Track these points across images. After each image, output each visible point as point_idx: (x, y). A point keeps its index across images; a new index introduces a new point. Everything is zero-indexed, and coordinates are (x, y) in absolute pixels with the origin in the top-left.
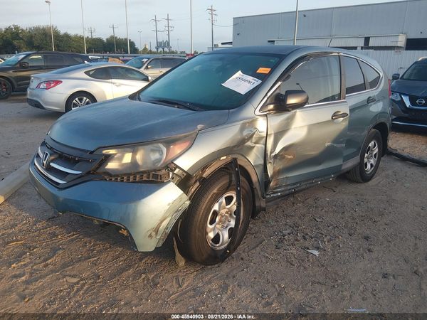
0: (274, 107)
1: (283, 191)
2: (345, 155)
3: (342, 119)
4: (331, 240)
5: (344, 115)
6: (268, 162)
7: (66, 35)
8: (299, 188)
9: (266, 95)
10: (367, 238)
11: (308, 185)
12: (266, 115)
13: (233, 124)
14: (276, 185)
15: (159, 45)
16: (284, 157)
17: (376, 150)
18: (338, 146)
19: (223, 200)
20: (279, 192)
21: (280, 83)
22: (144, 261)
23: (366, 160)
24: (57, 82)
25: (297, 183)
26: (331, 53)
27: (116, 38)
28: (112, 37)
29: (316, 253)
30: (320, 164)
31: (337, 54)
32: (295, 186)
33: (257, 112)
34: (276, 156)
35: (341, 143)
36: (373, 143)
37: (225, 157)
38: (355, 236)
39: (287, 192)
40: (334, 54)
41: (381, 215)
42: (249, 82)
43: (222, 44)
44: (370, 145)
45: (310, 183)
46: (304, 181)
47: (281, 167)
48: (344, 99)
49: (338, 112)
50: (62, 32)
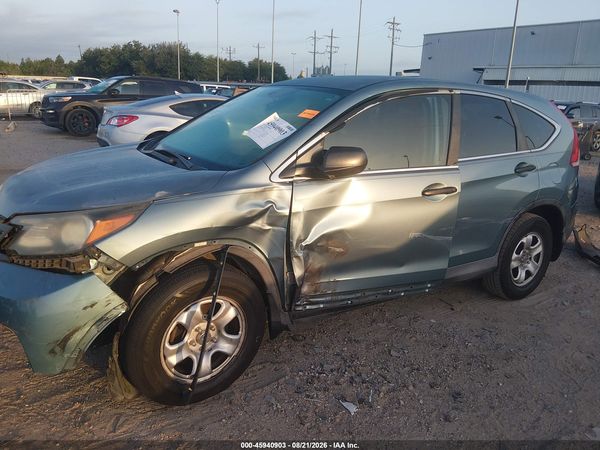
0: (306, 170)
1: (327, 302)
2: (451, 255)
3: (446, 196)
4: (394, 390)
5: (450, 190)
6: (292, 256)
7: (198, 57)
8: (362, 301)
9: (297, 151)
10: (456, 396)
11: (379, 296)
12: (291, 183)
13: (230, 192)
14: (316, 291)
15: (317, 71)
16: (327, 250)
17: (539, 249)
18: (438, 238)
19: (197, 309)
20: (322, 302)
21: (324, 134)
22: (92, 383)
23: (514, 264)
24: (132, 118)
25: (357, 291)
26: (436, 89)
27: (261, 61)
28: (256, 60)
29: (353, 409)
30: (401, 265)
31: (448, 92)
32: (353, 296)
33: (276, 178)
34: (309, 248)
35: (444, 234)
36: (530, 237)
37: (205, 243)
38: (438, 390)
39: (337, 304)
40: (440, 92)
41: (508, 358)
42: (280, 130)
43: (405, 71)
44: (524, 240)
45: (384, 294)
46: (370, 290)
47: (324, 264)
48: (455, 164)
49: (436, 184)
50: (193, 52)
